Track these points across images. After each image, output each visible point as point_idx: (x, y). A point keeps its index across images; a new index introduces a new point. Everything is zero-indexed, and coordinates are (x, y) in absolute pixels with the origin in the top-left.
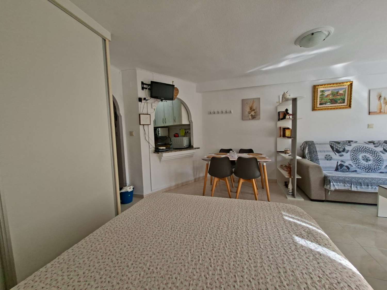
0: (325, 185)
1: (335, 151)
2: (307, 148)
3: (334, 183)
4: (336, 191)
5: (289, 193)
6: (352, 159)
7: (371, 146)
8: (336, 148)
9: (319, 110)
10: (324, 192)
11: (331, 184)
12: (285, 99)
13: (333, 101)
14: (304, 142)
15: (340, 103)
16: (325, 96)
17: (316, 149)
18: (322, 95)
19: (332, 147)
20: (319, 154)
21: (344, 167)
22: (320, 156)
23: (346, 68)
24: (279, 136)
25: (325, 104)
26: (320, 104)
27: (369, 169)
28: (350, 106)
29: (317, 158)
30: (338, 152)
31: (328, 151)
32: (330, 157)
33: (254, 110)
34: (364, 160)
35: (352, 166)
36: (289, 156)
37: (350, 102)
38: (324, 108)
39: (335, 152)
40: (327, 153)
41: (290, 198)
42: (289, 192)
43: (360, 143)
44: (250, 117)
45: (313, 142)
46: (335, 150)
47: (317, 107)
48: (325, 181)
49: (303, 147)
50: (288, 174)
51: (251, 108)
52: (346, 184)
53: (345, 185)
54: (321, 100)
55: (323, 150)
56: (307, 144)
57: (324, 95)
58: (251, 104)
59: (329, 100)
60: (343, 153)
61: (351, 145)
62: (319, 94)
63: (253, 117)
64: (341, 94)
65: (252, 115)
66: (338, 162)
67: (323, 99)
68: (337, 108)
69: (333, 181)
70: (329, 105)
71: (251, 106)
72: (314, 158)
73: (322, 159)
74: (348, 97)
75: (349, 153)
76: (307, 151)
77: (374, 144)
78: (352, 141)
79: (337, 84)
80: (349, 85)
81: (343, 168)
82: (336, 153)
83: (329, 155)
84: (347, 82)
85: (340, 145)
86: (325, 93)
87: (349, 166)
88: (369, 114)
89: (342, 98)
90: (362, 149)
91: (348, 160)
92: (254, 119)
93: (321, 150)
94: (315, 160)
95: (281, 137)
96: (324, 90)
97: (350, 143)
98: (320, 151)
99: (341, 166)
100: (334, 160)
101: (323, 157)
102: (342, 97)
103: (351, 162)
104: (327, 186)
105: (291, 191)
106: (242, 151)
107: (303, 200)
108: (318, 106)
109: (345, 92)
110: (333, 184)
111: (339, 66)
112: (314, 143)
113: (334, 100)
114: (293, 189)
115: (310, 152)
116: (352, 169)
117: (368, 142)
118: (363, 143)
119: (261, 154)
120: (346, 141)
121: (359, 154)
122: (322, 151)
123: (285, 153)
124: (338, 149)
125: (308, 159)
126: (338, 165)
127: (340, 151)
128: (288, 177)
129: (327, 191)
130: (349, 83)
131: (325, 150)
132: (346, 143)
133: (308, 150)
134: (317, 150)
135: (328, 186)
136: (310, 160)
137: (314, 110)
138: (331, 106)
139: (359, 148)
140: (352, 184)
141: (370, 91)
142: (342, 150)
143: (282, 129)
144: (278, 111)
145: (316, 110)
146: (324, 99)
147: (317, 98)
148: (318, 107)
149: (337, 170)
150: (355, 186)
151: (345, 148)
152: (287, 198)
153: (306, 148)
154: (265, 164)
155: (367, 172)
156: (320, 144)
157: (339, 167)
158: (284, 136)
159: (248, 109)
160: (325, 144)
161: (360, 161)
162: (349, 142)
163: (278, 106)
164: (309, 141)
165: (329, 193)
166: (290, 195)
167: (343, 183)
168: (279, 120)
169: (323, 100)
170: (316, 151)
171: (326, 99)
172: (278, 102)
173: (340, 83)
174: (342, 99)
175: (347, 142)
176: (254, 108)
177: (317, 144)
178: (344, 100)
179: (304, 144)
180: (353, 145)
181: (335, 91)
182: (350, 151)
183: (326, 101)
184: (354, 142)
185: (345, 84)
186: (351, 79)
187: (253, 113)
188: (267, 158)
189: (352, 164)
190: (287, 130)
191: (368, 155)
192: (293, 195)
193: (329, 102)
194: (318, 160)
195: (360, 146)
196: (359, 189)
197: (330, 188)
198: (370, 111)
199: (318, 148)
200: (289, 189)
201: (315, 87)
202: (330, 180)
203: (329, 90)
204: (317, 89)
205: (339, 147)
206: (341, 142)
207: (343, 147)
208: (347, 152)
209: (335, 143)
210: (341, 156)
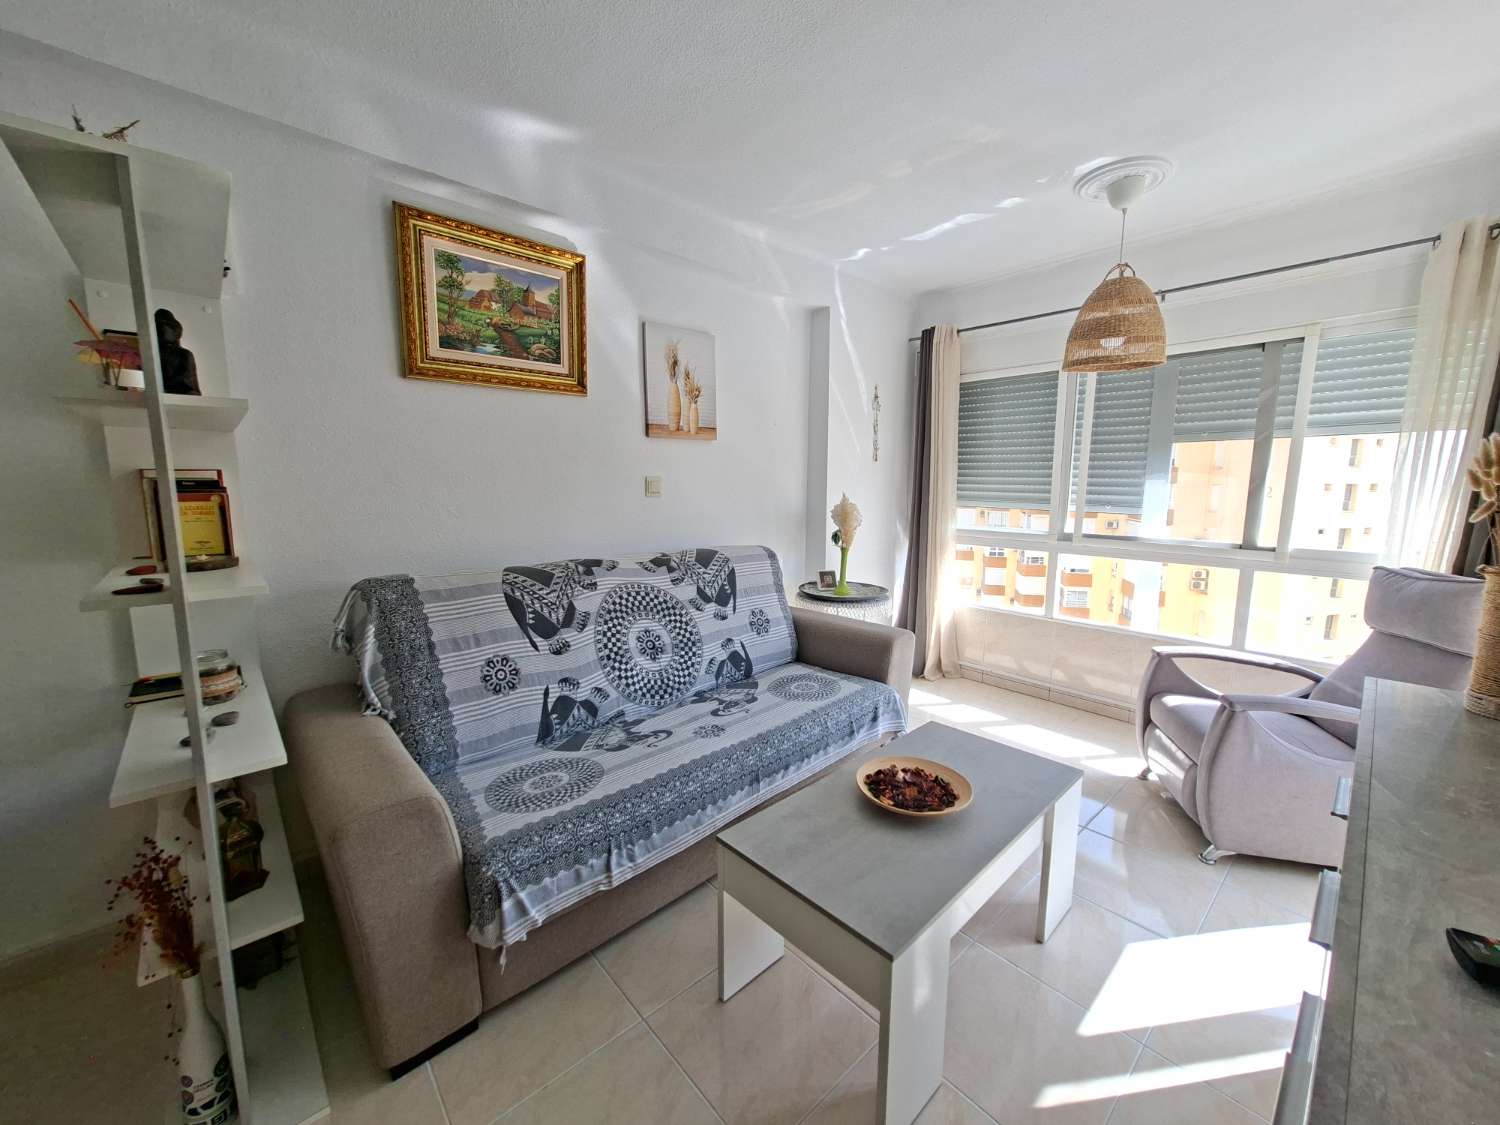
0: (472, 927)
1: (532, 627)
2: (371, 630)
3: (522, 895)
4: (538, 934)
6: (602, 658)
7: (661, 580)
8: (535, 612)
9: (441, 375)
11: (507, 905)
13: (511, 342)
14: (353, 588)
15: (541, 358)
16: (466, 296)
17: (429, 632)
18: (449, 284)
19: (515, 606)
20: (447, 661)
21: (575, 712)
22: (458, 672)
25: (469, 347)
26: (446, 342)
27: (661, 692)
28: (582, 385)
29: (438, 694)
30: (546, 629)
31: (496, 636)
32: (507, 669)
34: (643, 652)
35: (606, 696)
37: (582, 361)
38: (469, 369)
39: (532, 633)
40: (490, 651)
43: (626, 572)
45: (409, 581)
46: (530, 619)
47: (426, 356)
48: (470, 896)
49: (342, 625)
52: (585, 863)
53: (577, 871)
54: (444, 316)
55: (470, 634)
56: (369, 601)
57: (459, 287)
59: (488, 325)
60: (568, 635)
61: (595, 584)
62: (433, 275)
64: (541, 311)
66: (546, 693)
67: (456, 314)
68: (529, 385)
69: (512, 881)
70: (487, 355)
72: (415, 706)
73: (465, 695)
74: (571, 334)
75: (590, 628)
76: (370, 654)
77: (671, 570)
78: (598, 563)
79: (519, 241)
80: (572, 271)
81: (570, 719)
82: (537, 640)
83: (505, 659)
84: (560, 252)
85: (553, 587)
86: (468, 276)
87: (596, 700)
88: (647, 434)
89: (549, 332)
90: (635, 598)
91: (586, 669)
93: (459, 635)
94: (422, 709)
96: (458, 259)
97: (591, 573)
98: (456, 645)
99: (565, 703)
100: (532, 680)
101: (474, 679)
102: (548, 327)
103: (599, 678)
104: (481, 931)
108: (435, 349)
109: (557, 301)
110: (518, 903)
112: (416, 592)
113: (512, 331)
114: (223, 1066)
115: (392, 662)
117: (651, 561)
118: (637, 566)
120: (577, 564)
121: (626, 628)
122: (466, 639)
124: (546, 612)
125: (378, 716)
126: (550, 707)
127: (555, 621)
130: (570, 263)
131: (482, 628)
132: (576, 577)
133: (380, 648)
134: (434, 639)
135: (491, 929)
136: (395, 720)
137: (411, 371)
138: (501, 367)
139: (625, 596)
140: (609, 852)
141: (643, 325)
142: (561, 619)
145: (422, 374)
146: (463, 317)
147: (422, 296)
148: (434, 359)
149: (545, 734)
150: (624, 852)
151: (576, 604)
153: (363, 633)
155: (660, 706)
156: (453, 594)
157: (554, 716)
160: (480, 590)
161: (632, 663)
162: (590, 566)
164: (382, 582)
165: (502, 965)
167: (567, 867)
169: (457, 320)
170: (431, 646)
171: (473, 314)
173: (532, 245)
174: (546, 335)
175: (581, 569)
177: (436, 595)
178: (558, 344)
179: (352, 606)
180: (606, 582)
181: (515, 285)
182: (592, 618)
183: (473, 328)
184: (604, 565)
185: (556, 258)
186: (577, 245)
189: (603, 684)
191: (656, 627)
193: (492, 340)
194: (446, 702)
195: (627, 588)
196: (646, 860)
197: (500, 937)
198: (650, 417)
199: (441, 623)
200: (187, 1081)
201: (404, 220)
202: (496, 885)
203: (483, 268)
204: (420, 234)
205: (545, 601)
206: (557, 573)
207: (565, 602)
208: (584, 626)
209: (530, 582)
210: (558, 652)
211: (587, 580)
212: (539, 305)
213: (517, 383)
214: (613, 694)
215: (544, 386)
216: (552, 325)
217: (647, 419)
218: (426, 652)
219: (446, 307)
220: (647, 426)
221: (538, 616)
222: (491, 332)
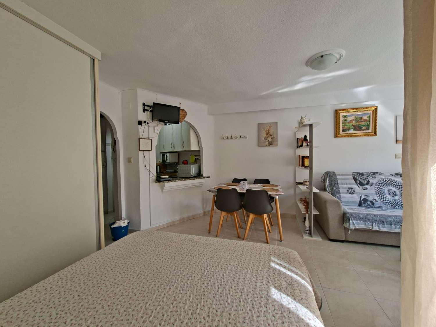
0: (344, 223)
1: (359, 183)
2: (328, 179)
3: (354, 221)
4: (356, 230)
5: (306, 232)
6: (376, 193)
7: (398, 179)
8: (359, 181)
9: (342, 137)
10: (344, 231)
11: (351, 221)
12: (302, 125)
13: (357, 128)
14: (325, 173)
15: (365, 130)
16: (348, 122)
17: (337, 181)
18: (345, 120)
19: (355, 179)
20: (340, 186)
21: (368, 202)
22: (343, 189)
23: (369, 92)
24: (298, 165)
25: (348, 131)
26: (343, 131)
27: (395, 205)
28: (375, 134)
29: (339, 191)
30: (362, 184)
31: (350, 184)
32: (352, 190)
33: (271, 136)
34: (390, 194)
35: (377, 201)
36: (306, 188)
37: (376, 129)
38: (348, 135)
39: (358, 184)
40: (349, 186)
41: (306, 237)
42: (306, 230)
43: (385, 175)
44: (267, 143)
45: (334, 172)
46: (358, 182)
47: (339, 134)
48: (344, 218)
49: (323, 178)
50: (304, 209)
51: (267, 134)
52: (367, 222)
53: (365, 223)
54: (343, 126)
55: (345, 182)
56: (328, 175)
57: (347, 120)
58: (268, 129)
59: (352, 126)
60: (367, 186)
61: (376, 177)
62: (342, 119)
63: (270, 144)
64: (365, 120)
65: (268, 141)
66: (361, 197)
67: (345, 125)
68: (361, 136)
69: (352, 218)
70: (352, 131)
71: (267, 131)
72: (335, 192)
73: (344, 193)
74: (373, 124)
75: (373, 186)
76: (327, 183)
77: (401, 176)
78: (377, 173)
79: (360, 108)
80: (374, 110)
81: (367, 204)
82: (359, 186)
83: (352, 188)
84: (371, 107)
85: (364, 176)
86: (348, 118)
87: (374, 202)
88: (397, 143)
89: (367, 124)
90: (388, 182)
91: (372, 194)
92: (271, 145)
93: (343, 182)
94: (336, 193)
95: (300, 166)
96: (347, 115)
97: (375, 175)
98: (342, 184)
99: (365, 200)
100: (358, 193)
101: (345, 191)
103: (375, 197)
104: (346, 224)
105: (307, 229)
106: (257, 181)
107: (320, 239)
108: (341, 132)
109: (369, 117)
110: (353, 223)
111: (361, 90)
112: (335, 174)
113: (358, 126)
114: (310, 227)
115: (331, 185)
116: (377, 204)
117: (395, 174)
118: (390, 175)
119: (276, 186)
120: (371, 172)
121: (384, 188)
122: (344, 183)
123: (304, 185)
124: (362, 181)
125: (329, 193)
126: (362, 200)
127: (364, 183)
128: (305, 212)
129: (346, 230)
130: (373, 109)
131: (348, 182)
132: (370, 175)
133: (329, 182)
134: (338, 182)
135: (348, 224)
136: (331, 194)
137: (336, 137)
138: (354, 133)
139: (385, 181)
140: (373, 223)
141: (396, 117)
142: (366, 183)
143: (300, 157)
144: (297, 137)
145: (338, 137)
146: (347, 125)
147: (339, 123)
148: (341, 134)
149: (360, 205)
150: (377, 225)
151: (370, 181)
152: (303, 237)
153: (326, 180)
154: (277, 197)
155: (394, 208)
156: (342, 175)
157: (362, 202)
158: (303, 165)
159: (264, 135)
160: (348, 175)
161: (386, 196)
162: (374, 173)
163: (297, 131)
164: (330, 172)
165: (349, 232)
166: (306, 233)
167: (363, 221)
168: (298, 147)
169: (346, 126)
170: (338, 183)
171: (348, 125)
172: (297, 127)
173: (363, 108)
174: (366, 125)
175: (372, 174)
176: (271, 133)
177: (339, 175)
178: (369, 126)
179: (325, 175)
180: (379, 177)
181: (359, 117)
182: (374, 184)
183: (349, 127)
184: (379, 173)
185: (369, 109)
186: (375, 104)
187: (269, 139)
188: (281, 190)
189: (376, 198)
190: (305, 159)
191: (394, 189)
192: (310, 234)
193: (353, 128)
194: (340, 193)
195: (385, 179)
196: (382, 229)
197: (349, 226)
198: (397, 139)
199: (340, 180)
200: (306, 226)
201: (337, 112)
202: (349, 217)
203: (352, 115)
204: (339, 113)
205: (363, 179)
206: (365, 174)
207: (367, 180)
208: (372, 185)
209: (359, 175)
210: (364, 189)
211: (374, 176)
212: (364, 119)
213: (358, 136)
214: (379, 201)
215: (365, 135)
216: (368, 122)
217: (396, 139)
218: (337, 184)
219: (344, 124)
220: (397, 141)
221: (360, 182)
222: (353, 127)
